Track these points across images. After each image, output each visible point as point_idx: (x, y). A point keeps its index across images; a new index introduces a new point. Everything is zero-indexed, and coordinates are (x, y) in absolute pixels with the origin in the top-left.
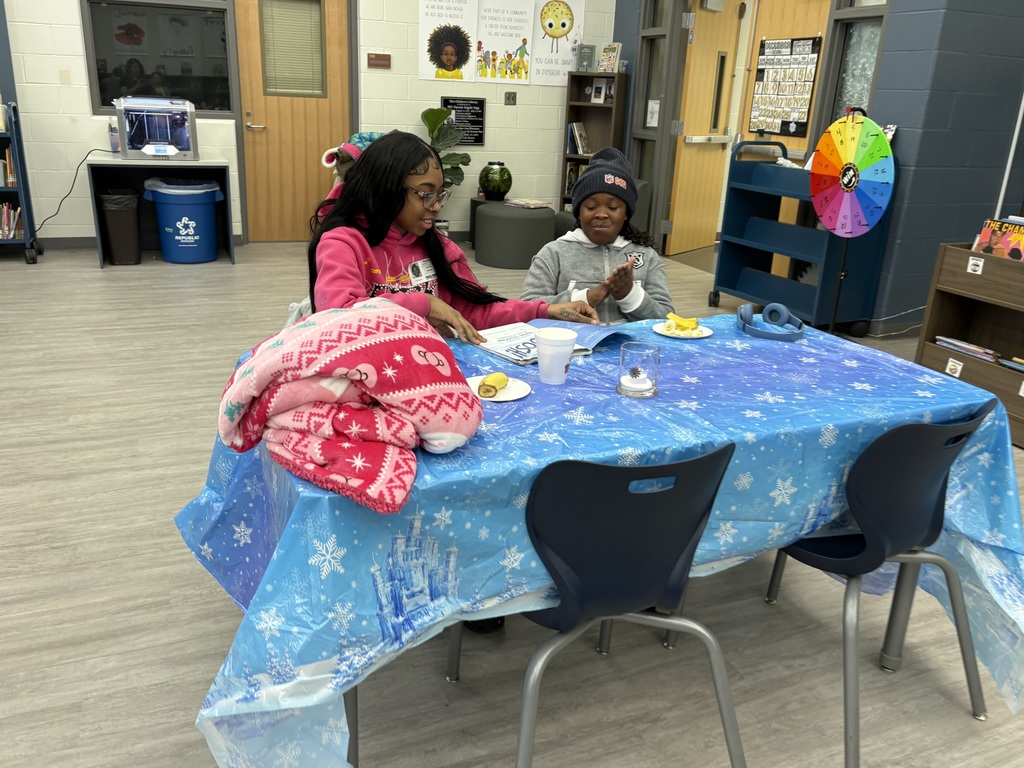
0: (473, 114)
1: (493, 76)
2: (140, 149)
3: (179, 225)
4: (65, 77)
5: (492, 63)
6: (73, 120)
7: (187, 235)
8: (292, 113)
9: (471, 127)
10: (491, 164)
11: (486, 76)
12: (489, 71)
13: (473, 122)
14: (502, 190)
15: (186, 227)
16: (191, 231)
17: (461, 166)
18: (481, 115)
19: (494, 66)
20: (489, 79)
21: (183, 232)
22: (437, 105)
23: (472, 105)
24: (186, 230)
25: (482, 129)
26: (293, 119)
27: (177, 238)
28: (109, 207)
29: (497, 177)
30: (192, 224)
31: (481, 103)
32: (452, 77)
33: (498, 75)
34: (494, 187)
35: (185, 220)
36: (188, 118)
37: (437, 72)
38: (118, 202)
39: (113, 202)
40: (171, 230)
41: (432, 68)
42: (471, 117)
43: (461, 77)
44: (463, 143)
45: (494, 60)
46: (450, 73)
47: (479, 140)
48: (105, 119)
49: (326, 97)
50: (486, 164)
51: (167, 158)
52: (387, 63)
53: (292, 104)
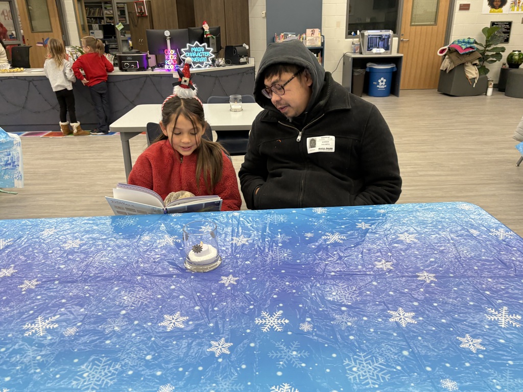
0: (505, 29)
1: (518, 10)
2: (371, 50)
3: (380, 81)
4: (338, 24)
5: (518, 4)
6: (339, 41)
7: (382, 85)
8: (421, 33)
9: (503, 35)
10: (514, 51)
11: (514, 10)
12: (516, 8)
13: (504, 33)
14: (519, 63)
15: (382, 82)
16: (384, 83)
17: (501, 53)
18: (509, 29)
19: (519, 6)
20: (515, 12)
21: (381, 84)
22: (489, 26)
23: (506, 24)
24: (382, 83)
25: (509, 35)
26: (420, 36)
27: (378, 86)
28: (356, 74)
29: (517, 57)
30: (385, 80)
31: (510, 24)
32: (498, 12)
33: (520, 10)
34: (515, 62)
35: (382, 79)
36: (391, 37)
37: (491, 10)
38: (360, 72)
39: (358, 72)
40: (376, 83)
41: (489, 8)
42: (504, 30)
43: (502, 12)
44: (501, 43)
45: (519, 3)
46: (497, 10)
47: (507, 40)
48: (351, 40)
49: (436, 25)
50: (511, 51)
51: (380, 54)
52: (468, 7)
53: (421, 29)
